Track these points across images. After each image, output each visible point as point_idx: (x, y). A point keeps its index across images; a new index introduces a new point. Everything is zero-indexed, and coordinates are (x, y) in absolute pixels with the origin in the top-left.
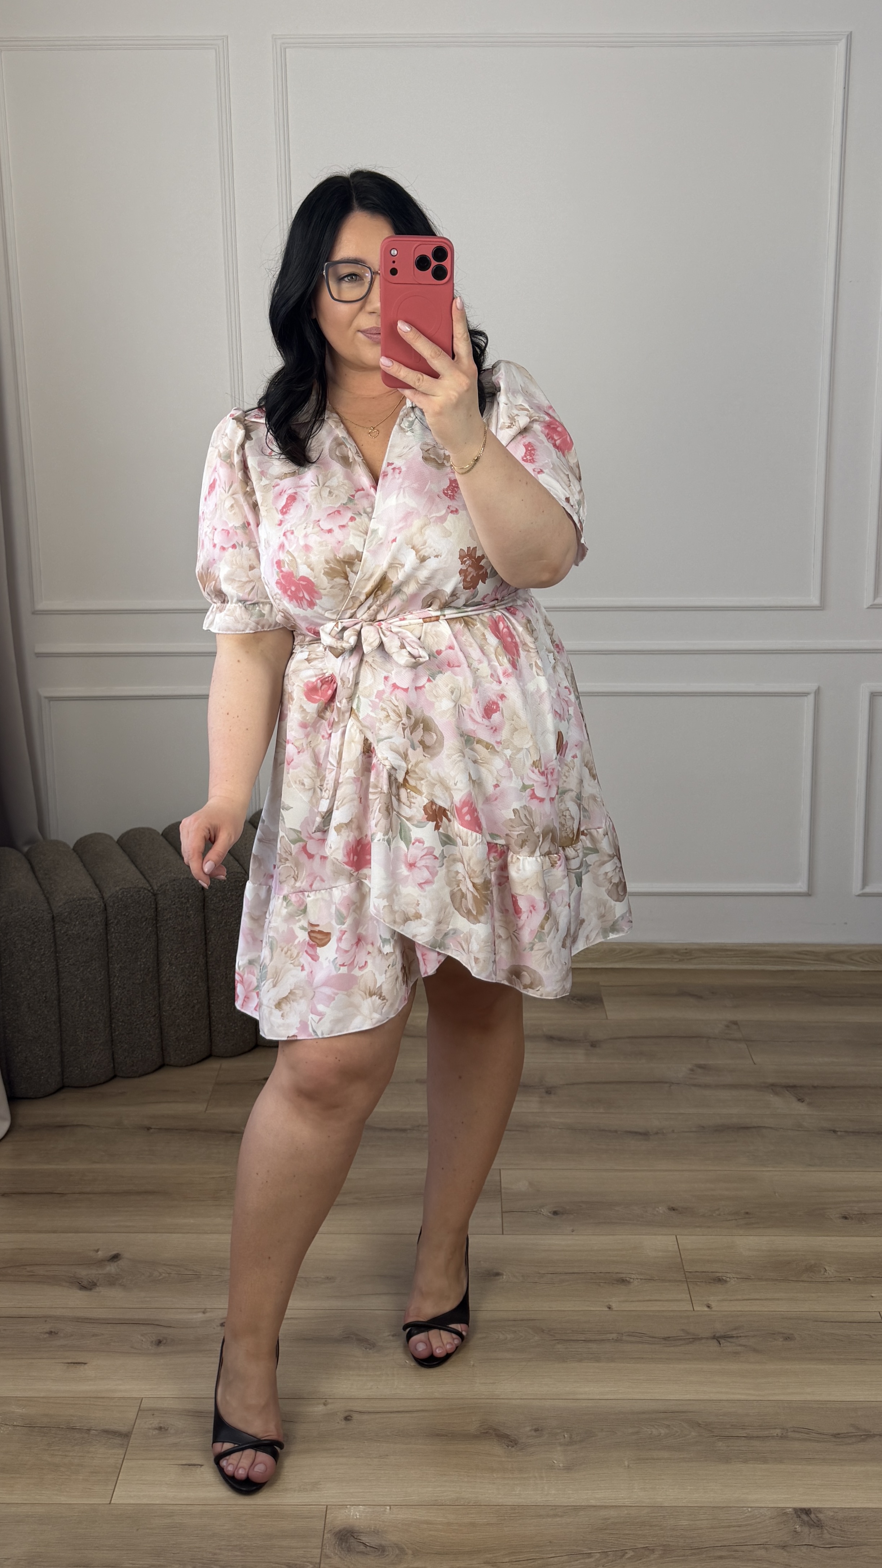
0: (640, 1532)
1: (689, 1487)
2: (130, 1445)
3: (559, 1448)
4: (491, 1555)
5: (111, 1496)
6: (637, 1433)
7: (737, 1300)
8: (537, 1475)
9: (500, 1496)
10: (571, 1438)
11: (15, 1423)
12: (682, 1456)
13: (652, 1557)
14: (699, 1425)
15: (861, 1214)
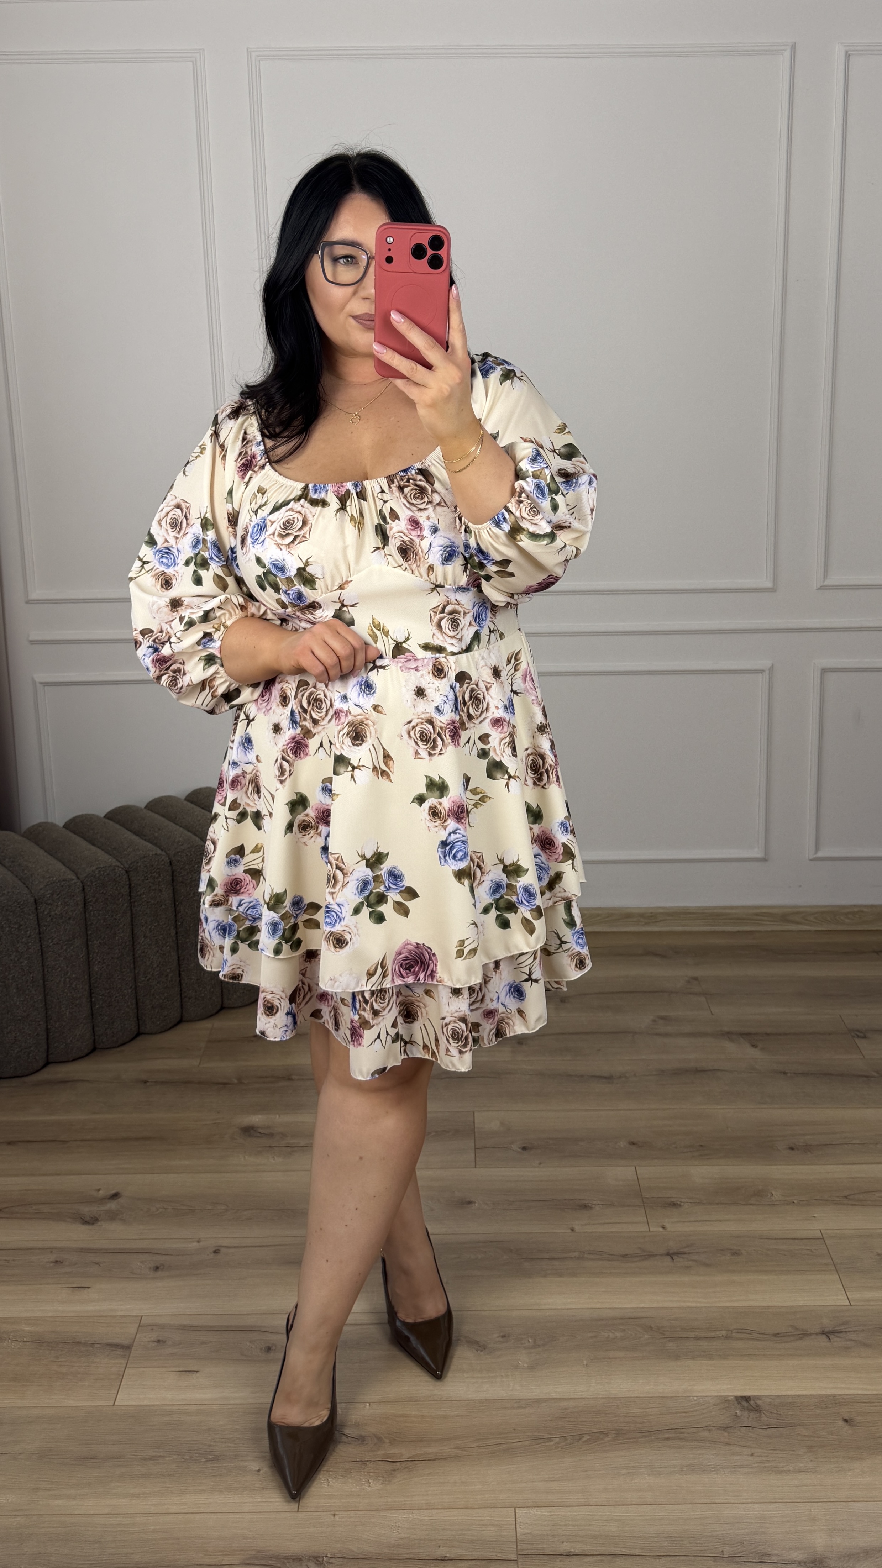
0: (596, 1419)
1: (641, 1381)
2: (131, 1355)
3: (524, 1351)
4: (461, 1442)
5: (114, 1399)
6: (595, 1337)
7: (690, 1221)
8: (503, 1374)
9: (469, 1393)
10: (535, 1341)
11: (25, 1339)
12: (635, 1355)
13: (607, 1439)
14: (651, 1328)
15: (806, 1145)
